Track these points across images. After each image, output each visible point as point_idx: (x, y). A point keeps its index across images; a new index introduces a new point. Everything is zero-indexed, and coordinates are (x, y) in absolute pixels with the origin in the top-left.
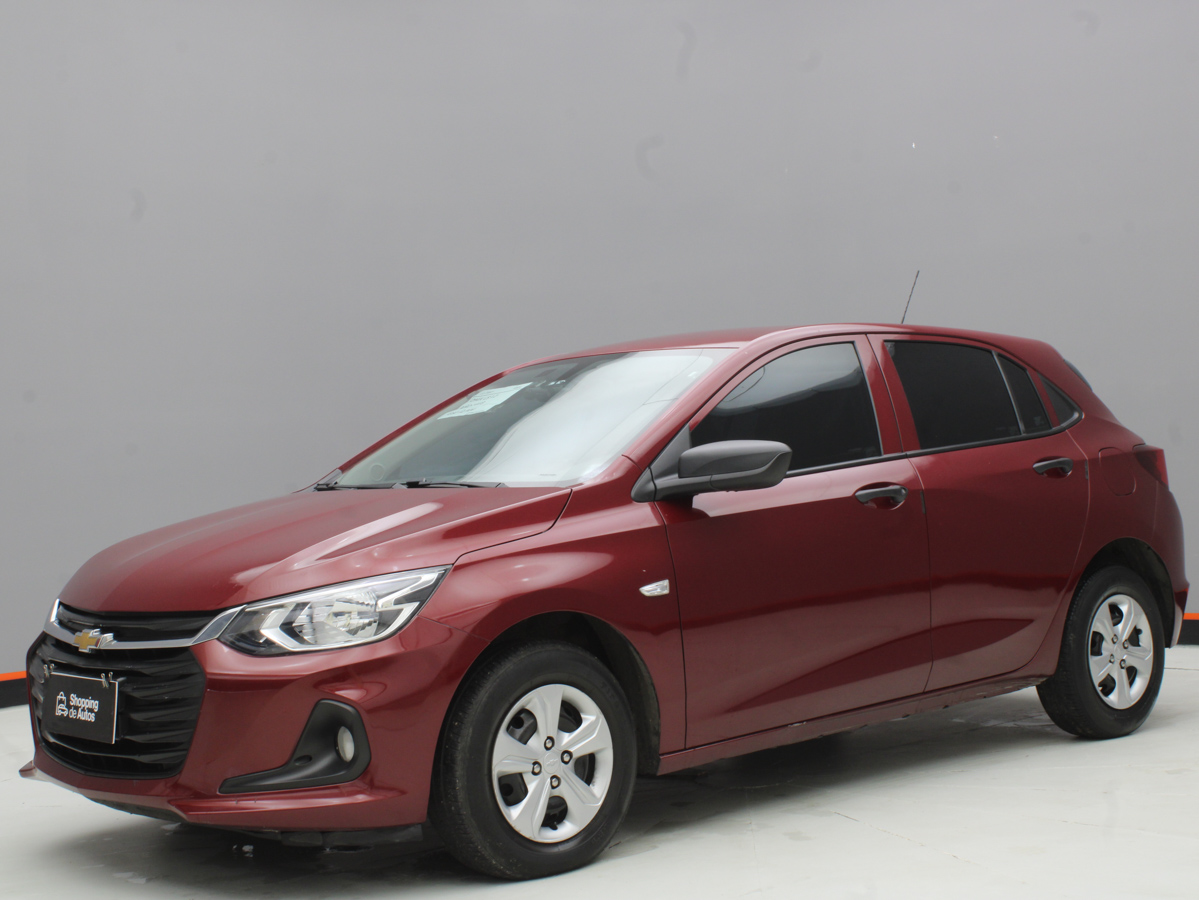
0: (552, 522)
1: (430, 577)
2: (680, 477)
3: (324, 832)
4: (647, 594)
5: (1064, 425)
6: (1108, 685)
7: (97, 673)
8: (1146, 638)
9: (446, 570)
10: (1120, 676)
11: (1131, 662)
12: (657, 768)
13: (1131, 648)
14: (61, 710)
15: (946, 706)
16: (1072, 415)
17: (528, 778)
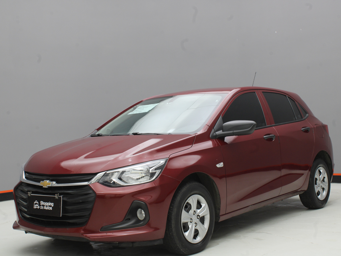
0: (191, 145)
1: (162, 162)
2: (223, 131)
3: (133, 243)
4: (218, 167)
5: (305, 118)
6: (318, 193)
7: (54, 194)
8: (326, 180)
9: (167, 160)
10: (321, 190)
11: (323, 186)
12: (219, 220)
13: (323, 182)
14: (36, 206)
15: (282, 200)
16: (306, 115)
17: (189, 224)
